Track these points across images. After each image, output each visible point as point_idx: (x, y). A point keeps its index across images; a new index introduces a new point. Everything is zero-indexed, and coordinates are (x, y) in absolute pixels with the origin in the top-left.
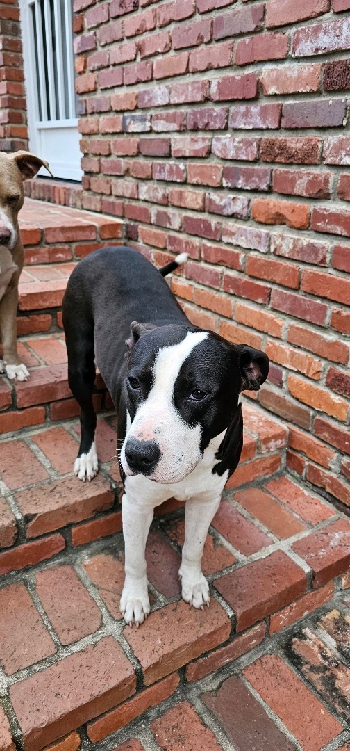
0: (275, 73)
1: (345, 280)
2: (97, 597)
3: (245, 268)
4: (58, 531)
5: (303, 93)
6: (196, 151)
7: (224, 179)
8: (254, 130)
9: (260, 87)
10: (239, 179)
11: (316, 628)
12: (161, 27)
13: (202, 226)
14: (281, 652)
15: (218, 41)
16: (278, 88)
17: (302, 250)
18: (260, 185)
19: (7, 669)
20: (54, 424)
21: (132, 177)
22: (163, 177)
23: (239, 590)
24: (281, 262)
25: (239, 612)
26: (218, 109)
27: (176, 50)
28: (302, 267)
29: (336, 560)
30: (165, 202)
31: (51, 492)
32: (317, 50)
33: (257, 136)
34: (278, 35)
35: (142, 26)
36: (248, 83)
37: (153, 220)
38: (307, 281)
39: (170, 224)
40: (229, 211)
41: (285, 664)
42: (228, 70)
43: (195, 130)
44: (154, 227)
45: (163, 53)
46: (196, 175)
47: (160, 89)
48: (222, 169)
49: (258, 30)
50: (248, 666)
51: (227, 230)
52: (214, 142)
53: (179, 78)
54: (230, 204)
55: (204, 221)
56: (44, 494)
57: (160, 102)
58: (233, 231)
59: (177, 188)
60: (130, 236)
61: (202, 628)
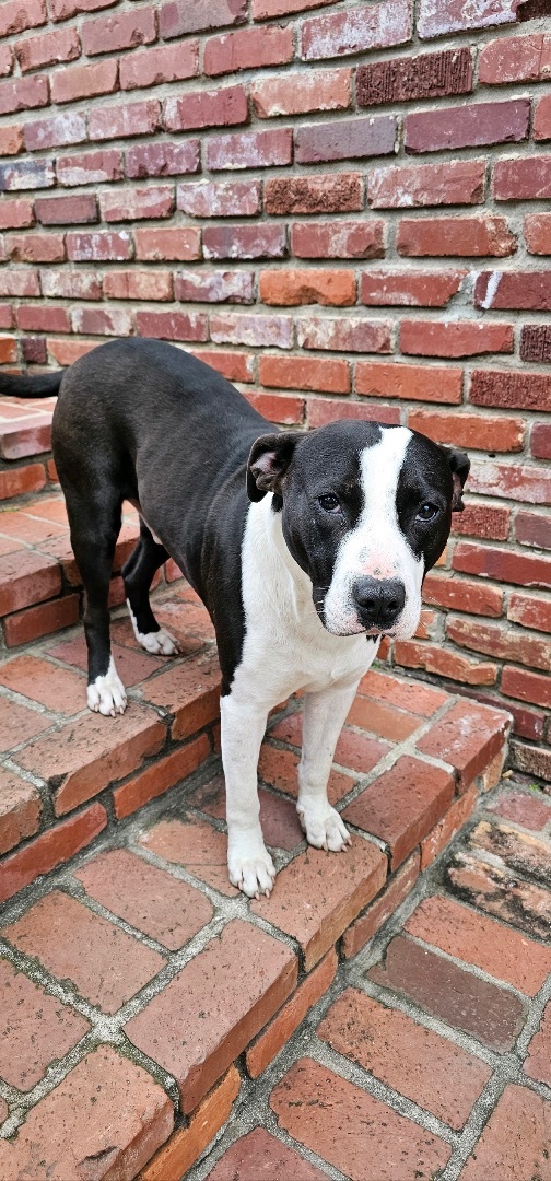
0: (276, 83)
1: (422, 367)
2: (188, 878)
3: (258, 375)
4: (93, 799)
5: (325, 111)
6: (147, 209)
7: (205, 247)
8: (249, 169)
9: (253, 106)
10: (231, 244)
11: (470, 849)
12: (58, 22)
13: (173, 323)
14: (441, 891)
15: (169, 40)
16: (284, 106)
17: (350, 334)
18: (270, 250)
19: (105, 1008)
20: (13, 653)
21: (25, 261)
22: (89, 255)
23: (379, 815)
24: (317, 358)
25: (393, 840)
26: (181, 143)
27: (90, 56)
28: (352, 360)
29: (478, 750)
30: (97, 295)
31: (69, 741)
32: (342, 49)
33: (255, 178)
34: (274, 30)
35: (19, 20)
36: (231, 101)
37: (76, 325)
38: (364, 379)
39: (112, 329)
40: (220, 294)
41: (453, 903)
42: (192, 83)
43: (142, 177)
44: (78, 337)
45: (66, 62)
46: (151, 246)
47: (66, 118)
48: (199, 232)
49: (240, 23)
50: (408, 920)
51: (220, 324)
52: (180, 193)
53: (101, 99)
54: (220, 284)
55: (175, 315)
56: (61, 746)
57: (68, 138)
58: (229, 324)
59: (118, 271)
60: (31, 358)
61: (356, 873)
